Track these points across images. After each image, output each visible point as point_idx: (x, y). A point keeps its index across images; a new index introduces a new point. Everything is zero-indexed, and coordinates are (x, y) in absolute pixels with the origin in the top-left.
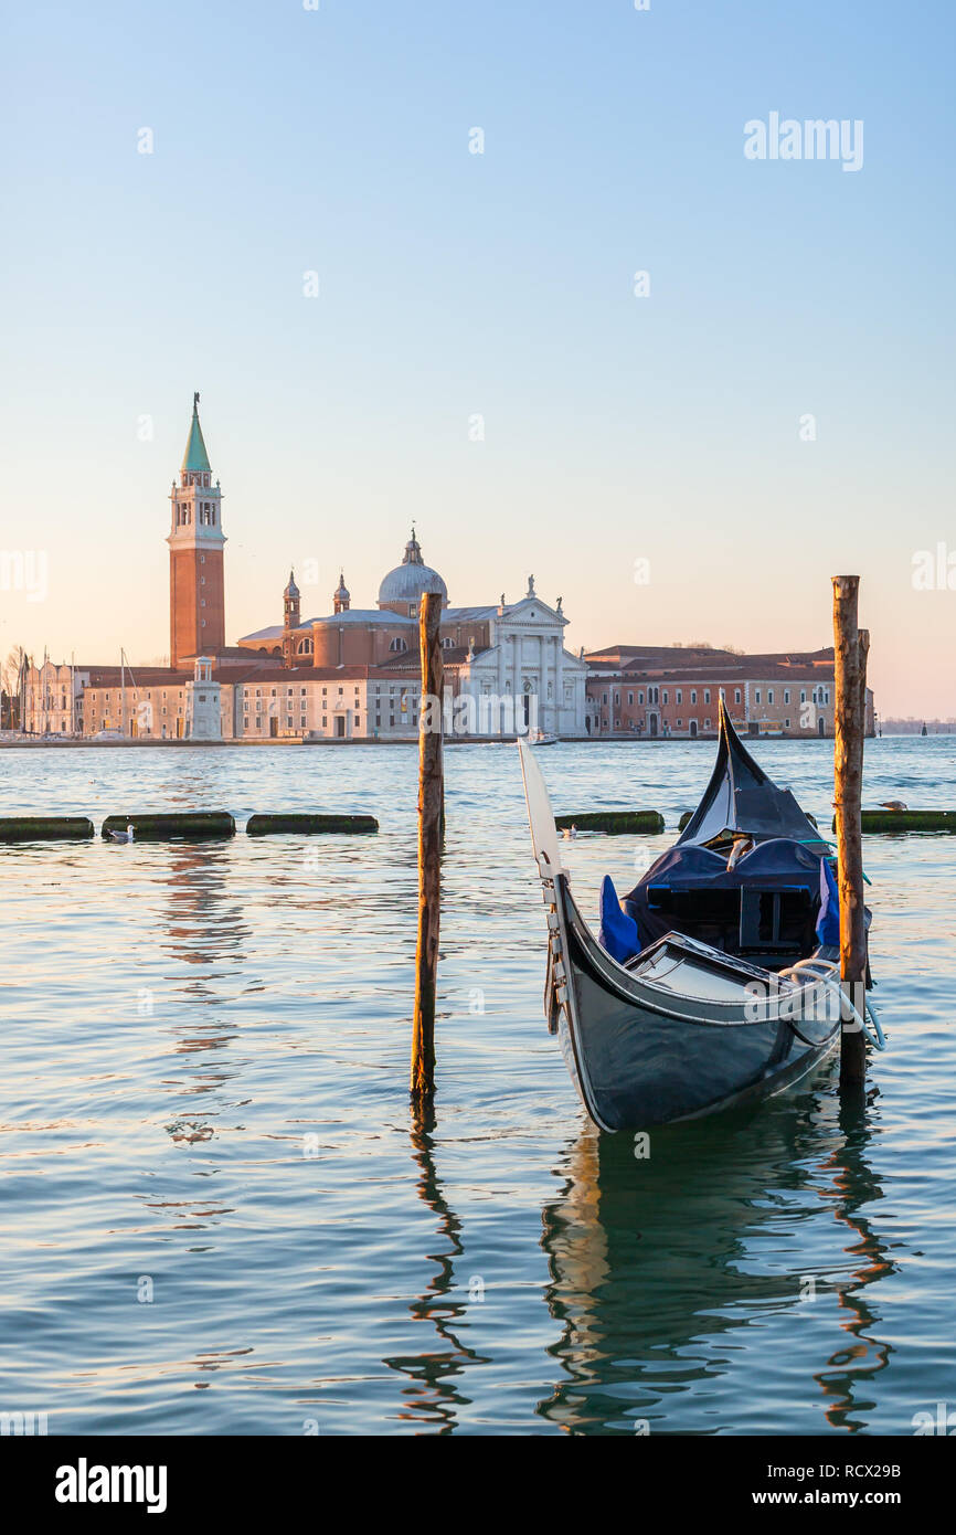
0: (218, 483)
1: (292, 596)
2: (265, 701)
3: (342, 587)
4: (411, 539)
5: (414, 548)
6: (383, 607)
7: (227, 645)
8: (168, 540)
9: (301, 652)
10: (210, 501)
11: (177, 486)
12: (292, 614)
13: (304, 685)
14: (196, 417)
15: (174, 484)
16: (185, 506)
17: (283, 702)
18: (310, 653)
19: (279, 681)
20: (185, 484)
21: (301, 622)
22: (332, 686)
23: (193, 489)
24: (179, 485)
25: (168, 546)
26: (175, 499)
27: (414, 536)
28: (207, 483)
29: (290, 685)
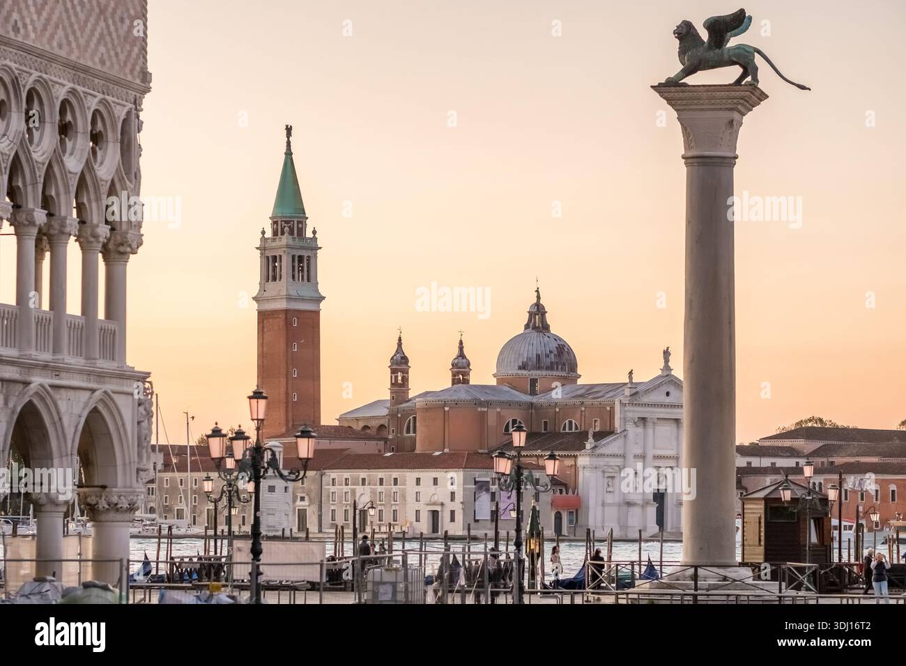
0: (314, 232)
1: (400, 364)
2: (354, 492)
3: (461, 355)
4: (535, 301)
5: (538, 311)
6: (501, 381)
7: (322, 423)
8: (254, 298)
9: (408, 431)
10: (305, 253)
11: (266, 236)
12: (399, 386)
13: (395, 473)
14: (289, 154)
15: (263, 233)
16: (275, 258)
17: (373, 492)
18: (412, 434)
19: (369, 468)
20: (275, 233)
21: (410, 397)
22: (427, 475)
23: (285, 240)
24: (269, 234)
25: (255, 305)
26: (262, 249)
27: (538, 297)
28: (301, 232)
29: (380, 474)
